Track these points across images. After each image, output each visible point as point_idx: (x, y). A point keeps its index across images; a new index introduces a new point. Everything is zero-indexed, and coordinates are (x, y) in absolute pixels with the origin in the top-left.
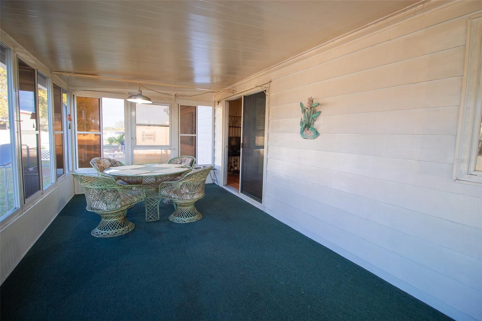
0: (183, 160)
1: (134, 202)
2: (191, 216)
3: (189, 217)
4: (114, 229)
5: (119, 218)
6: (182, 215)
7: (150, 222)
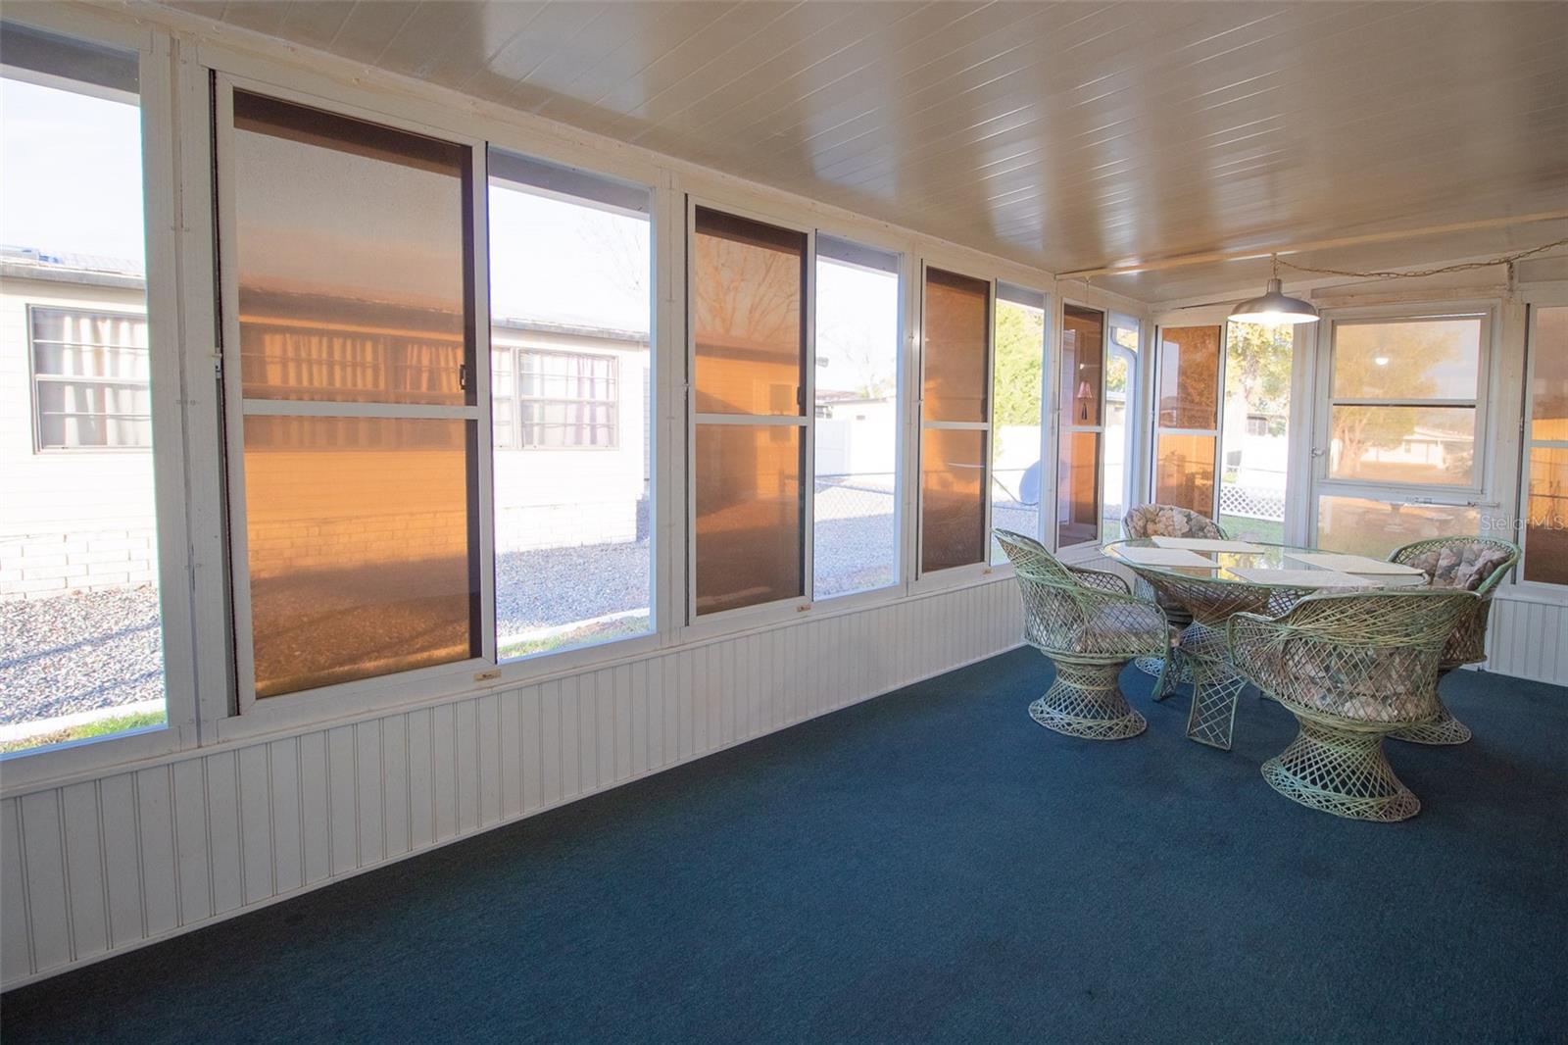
0: (1465, 555)
1: (1128, 650)
2: (1336, 789)
3: (1325, 787)
4: (1068, 713)
5: (1091, 688)
6: (1300, 767)
7: (1199, 743)
